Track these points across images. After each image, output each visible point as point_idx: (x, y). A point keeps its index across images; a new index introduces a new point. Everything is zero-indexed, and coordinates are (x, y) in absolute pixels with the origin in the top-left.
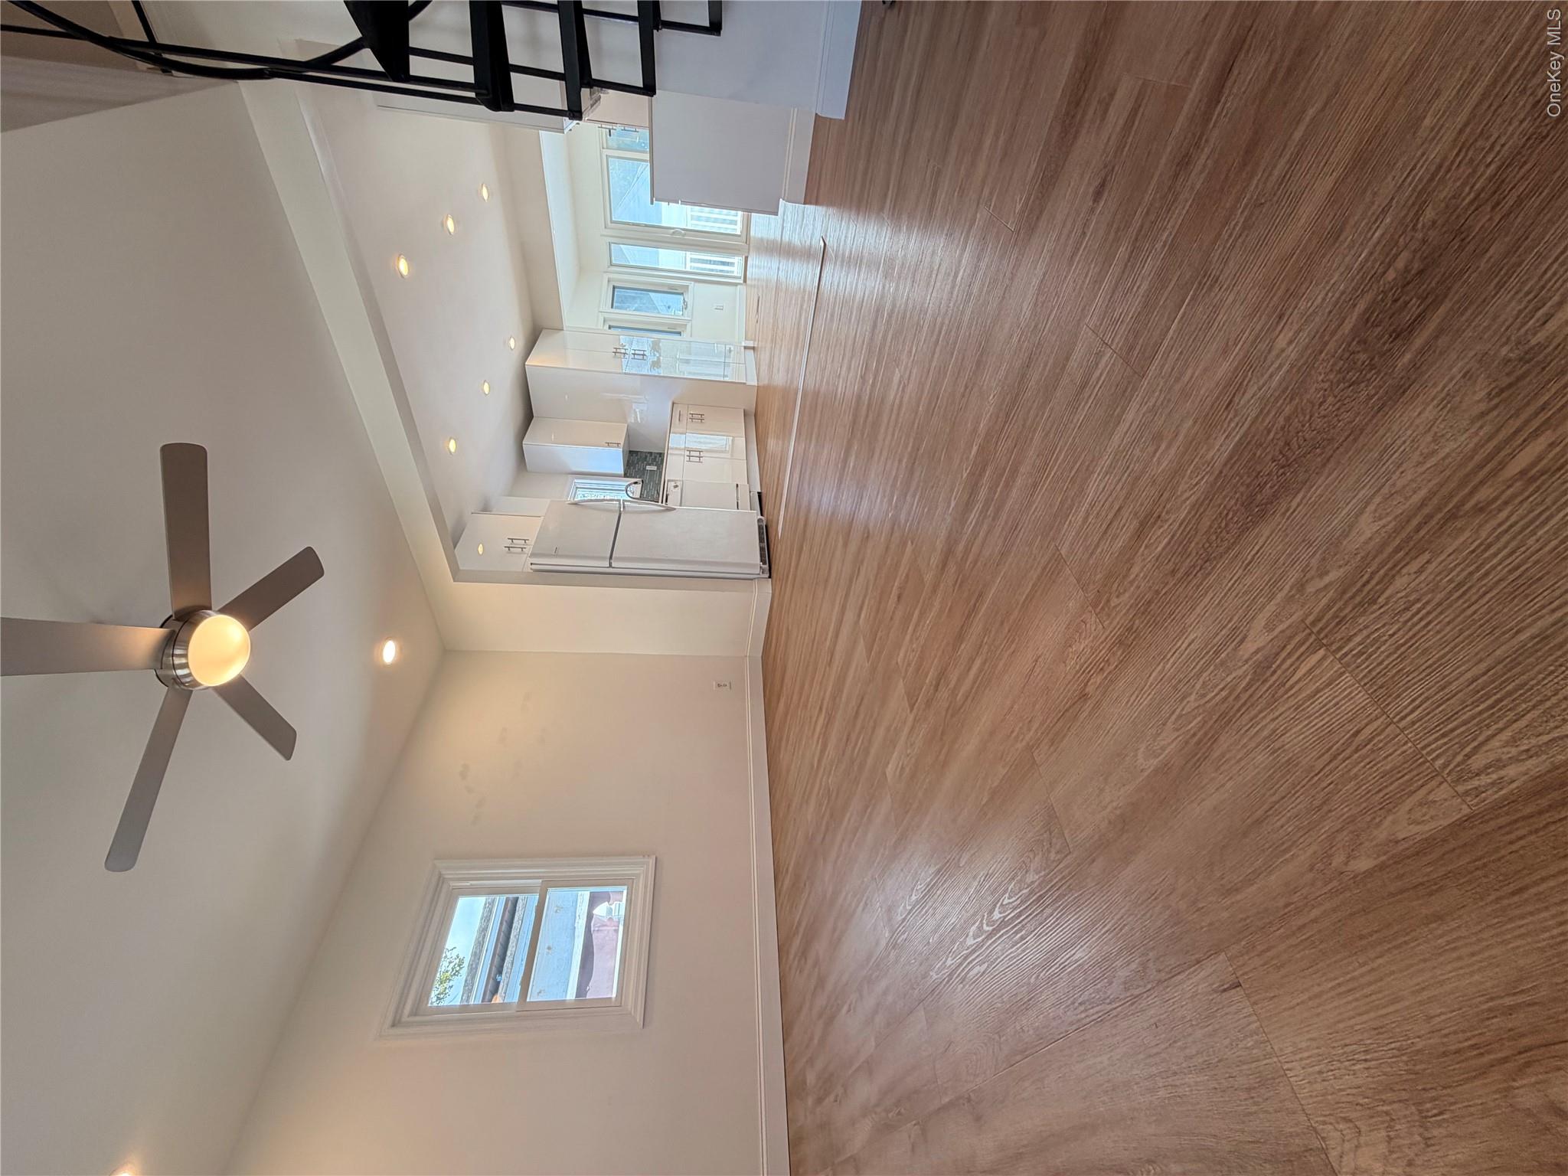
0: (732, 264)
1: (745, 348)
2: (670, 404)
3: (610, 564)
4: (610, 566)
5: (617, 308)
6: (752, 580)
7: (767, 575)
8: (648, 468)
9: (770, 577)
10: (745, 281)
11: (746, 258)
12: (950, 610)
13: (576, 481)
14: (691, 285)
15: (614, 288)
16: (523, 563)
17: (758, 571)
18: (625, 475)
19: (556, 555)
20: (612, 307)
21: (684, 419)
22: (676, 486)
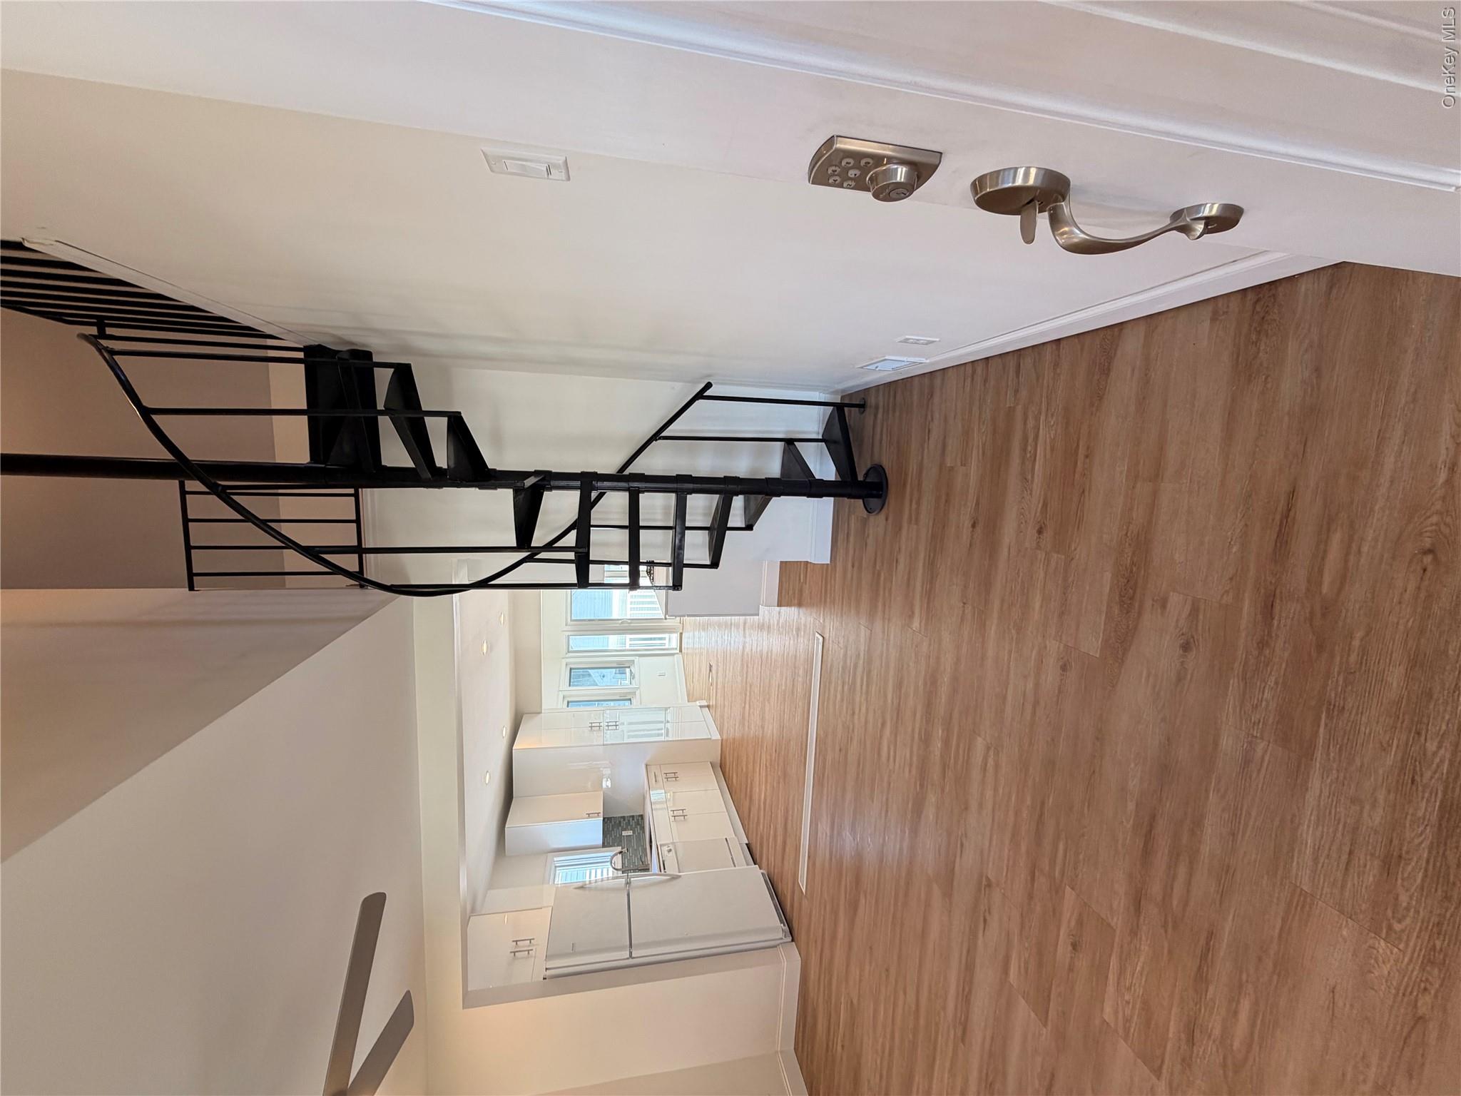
0: (664, 639)
1: (701, 707)
2: (644, 766)
3: (631, 953)
4: (631, 956)
5: (573, 686)
6: (775, 946)
7: (790, 939)
8: (624, 833)
9: (793, 940)
10: (681, 651)
11: (681, 634)
12: (1170, 952)
13: (555, 859)
14: (636, 659)
15: (571, 669)
16: (533, 969)
17: (781, 935)
18: (604, 846)
19: (574, 952)
20: (570, 685)
21: (659, 779)
22: (670, 851)
